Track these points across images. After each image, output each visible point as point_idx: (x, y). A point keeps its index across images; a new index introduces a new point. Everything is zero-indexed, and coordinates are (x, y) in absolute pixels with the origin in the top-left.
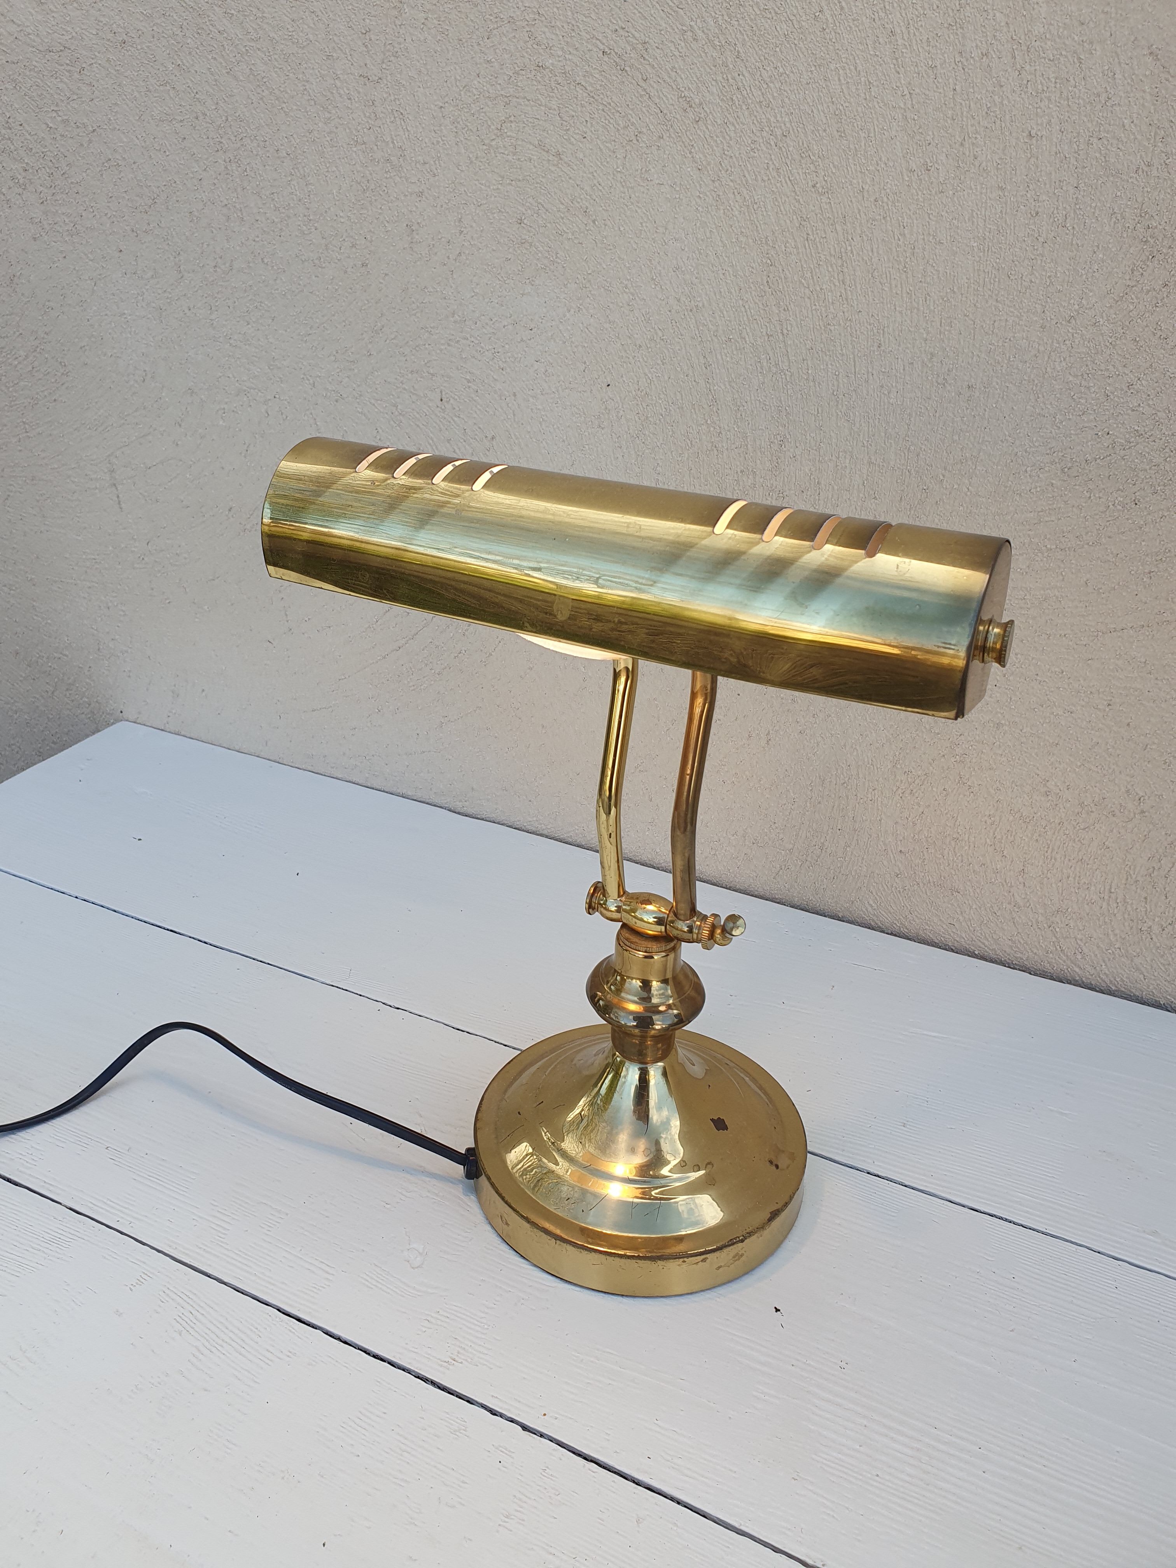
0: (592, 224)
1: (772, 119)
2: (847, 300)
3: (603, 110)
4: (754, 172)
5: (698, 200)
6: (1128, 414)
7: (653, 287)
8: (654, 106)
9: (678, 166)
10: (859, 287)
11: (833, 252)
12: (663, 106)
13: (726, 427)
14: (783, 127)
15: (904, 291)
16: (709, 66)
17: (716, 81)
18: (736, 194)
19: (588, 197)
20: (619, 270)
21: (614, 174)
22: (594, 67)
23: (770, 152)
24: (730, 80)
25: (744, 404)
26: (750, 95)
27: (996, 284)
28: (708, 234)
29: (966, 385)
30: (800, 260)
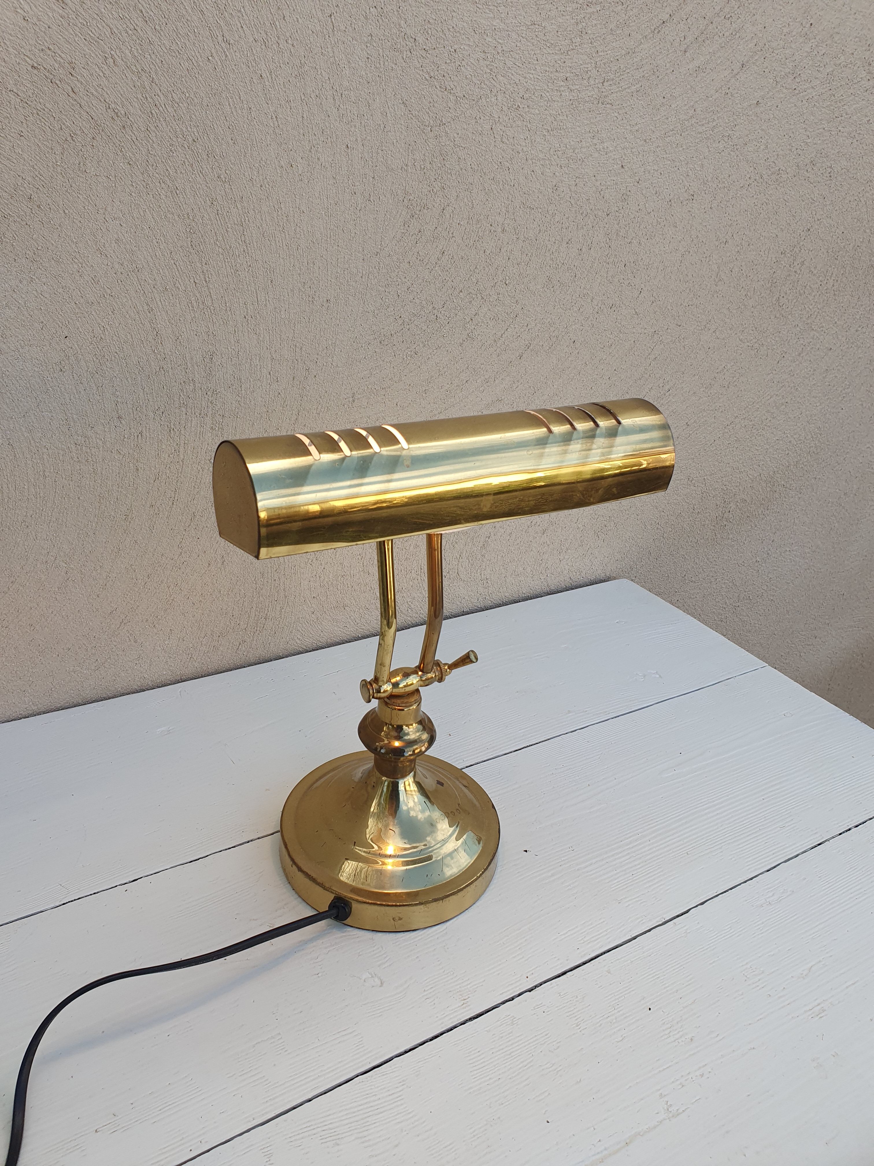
1: (184, 129)
2: (248, 253)
3: (38, 114)
4: (174, 167)
5: (131, 188)
6: (409, 305)
7: (99, 256)
8: (85, 114)
9: (111, 162)
10: (255, 244)
11: (236, 222)
12: (93, 113)
13: (170, 353)
14: (193, 135)
15: (284, 245)
16: (130, 87)
17: (137, 98)
18: (162, 182)
19: (31, 186)
20: (67, 245)
21: (54, 168)
22: (25, 78)
23: (185, 153)
24: (149, 99)
25: (182, 334)
26: (165, 111)
27: (337, 236)
28: (142, 214)
29: (325, 300)
30: (214, 229)
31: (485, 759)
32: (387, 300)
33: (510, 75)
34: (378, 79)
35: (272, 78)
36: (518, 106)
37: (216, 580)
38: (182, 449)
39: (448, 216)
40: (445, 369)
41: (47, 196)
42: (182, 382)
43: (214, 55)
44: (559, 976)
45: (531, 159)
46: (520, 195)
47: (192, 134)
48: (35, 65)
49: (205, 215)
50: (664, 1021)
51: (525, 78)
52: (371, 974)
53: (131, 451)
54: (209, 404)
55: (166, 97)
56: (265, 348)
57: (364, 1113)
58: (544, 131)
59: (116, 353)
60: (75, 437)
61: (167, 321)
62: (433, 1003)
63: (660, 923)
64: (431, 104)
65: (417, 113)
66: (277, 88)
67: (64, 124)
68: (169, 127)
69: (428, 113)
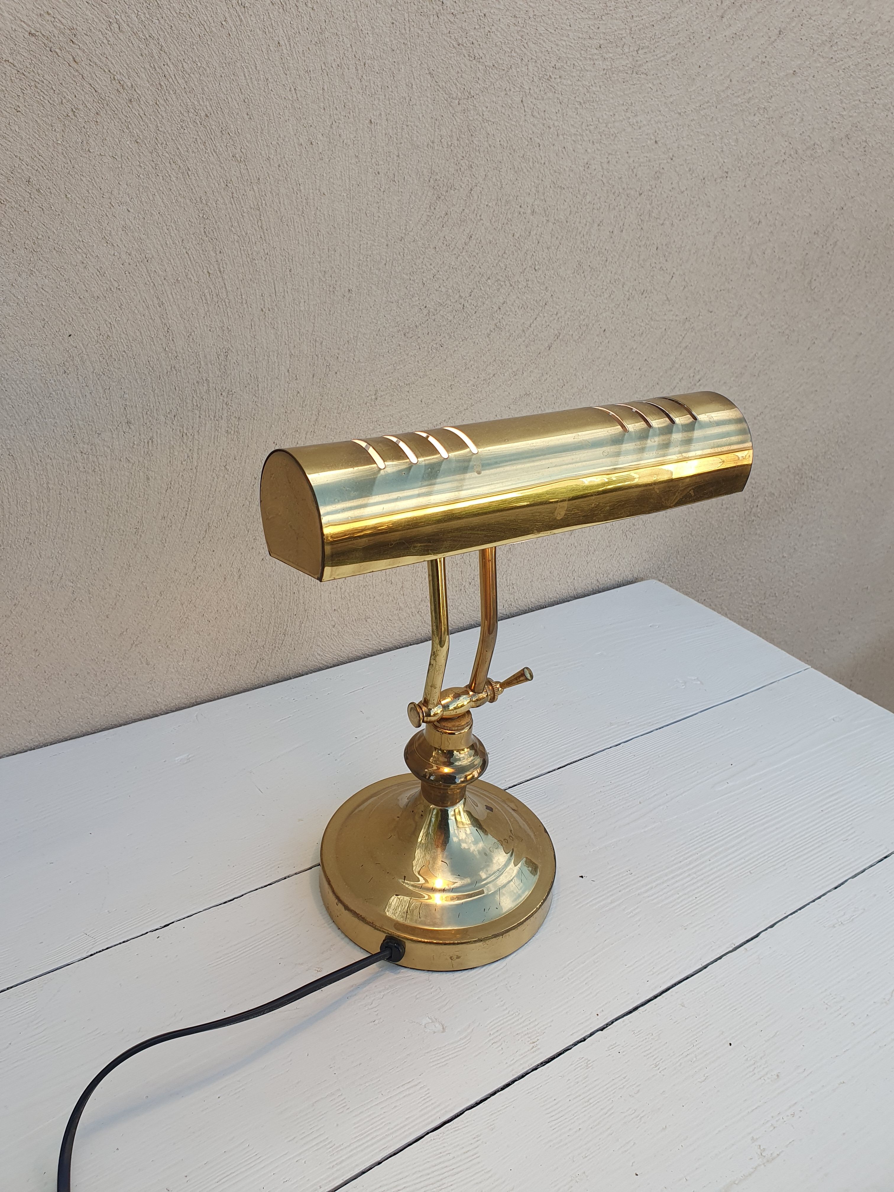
0: (36, 192)
1: (196, 103)
2: (265, 240)
3: (36, 87)
4: (185, 145)
5: (139, 169)
6: (435, 294)
7: (105, 245)
8: (88, 86)
9: (117, 140)
10: (273, 230)
11: (252, 206)
12: (97, 86)
13: (181, 351)
14: (205, 110)
15: (304, 230)
16: (137, 55)
17: (144, 68)
18: (172, 163)
19: (29, 167)
21: (54, 146)
22: (22, 46)
23: (197, 129)
24: (157, 69)
25: (195, 330)
26: (176, 82)
27: (359, 220)
28: (151, 198)
29: (347, 289)
30: (229, 214)
31: (528, 778)
32: (412, 289)
33: (542, 42)
34: (403, 46)
35: (290, 45)
36: (550, 76)
37: (233, 595)
38: (195, 455)
39: (476, 197)
40: (472, 362)
41: (47, 179)
42: (195, 382)
43: (228, 19)
44: (630, 1012)
45: (563, 135)
46: (550, 173)
47: (205, 108)
48: (33, 32)
49: (219, 199)
50: (746, 1057)
51: (557, 45)
52: (431, 1019)
53: (141, 459)
54: (225, 406)
55: (176, 66)
56: (283, 344)
57: (439, 1175)
58: (576, 103)
59: (124, 352)
60: (81, 445)
61: (179, 316)
62: (500, 1048)
63: (731, 949)
64: (459, 75)
65: (444, 84)
66: (295, 56)
67: (65, 98)
68: (180, 101)
69: (456, 85)
